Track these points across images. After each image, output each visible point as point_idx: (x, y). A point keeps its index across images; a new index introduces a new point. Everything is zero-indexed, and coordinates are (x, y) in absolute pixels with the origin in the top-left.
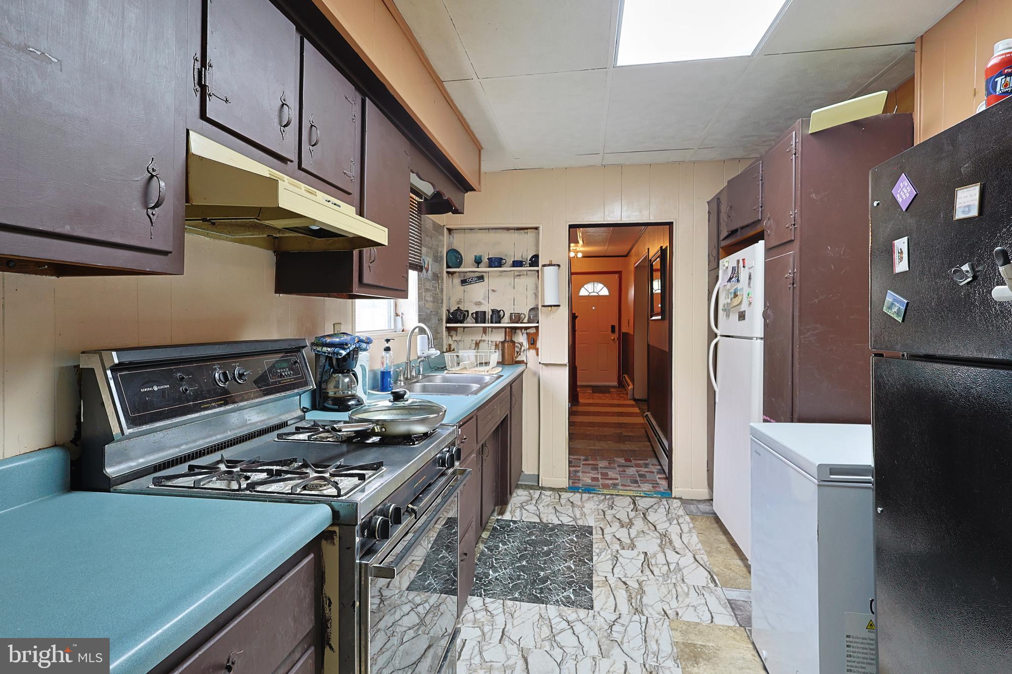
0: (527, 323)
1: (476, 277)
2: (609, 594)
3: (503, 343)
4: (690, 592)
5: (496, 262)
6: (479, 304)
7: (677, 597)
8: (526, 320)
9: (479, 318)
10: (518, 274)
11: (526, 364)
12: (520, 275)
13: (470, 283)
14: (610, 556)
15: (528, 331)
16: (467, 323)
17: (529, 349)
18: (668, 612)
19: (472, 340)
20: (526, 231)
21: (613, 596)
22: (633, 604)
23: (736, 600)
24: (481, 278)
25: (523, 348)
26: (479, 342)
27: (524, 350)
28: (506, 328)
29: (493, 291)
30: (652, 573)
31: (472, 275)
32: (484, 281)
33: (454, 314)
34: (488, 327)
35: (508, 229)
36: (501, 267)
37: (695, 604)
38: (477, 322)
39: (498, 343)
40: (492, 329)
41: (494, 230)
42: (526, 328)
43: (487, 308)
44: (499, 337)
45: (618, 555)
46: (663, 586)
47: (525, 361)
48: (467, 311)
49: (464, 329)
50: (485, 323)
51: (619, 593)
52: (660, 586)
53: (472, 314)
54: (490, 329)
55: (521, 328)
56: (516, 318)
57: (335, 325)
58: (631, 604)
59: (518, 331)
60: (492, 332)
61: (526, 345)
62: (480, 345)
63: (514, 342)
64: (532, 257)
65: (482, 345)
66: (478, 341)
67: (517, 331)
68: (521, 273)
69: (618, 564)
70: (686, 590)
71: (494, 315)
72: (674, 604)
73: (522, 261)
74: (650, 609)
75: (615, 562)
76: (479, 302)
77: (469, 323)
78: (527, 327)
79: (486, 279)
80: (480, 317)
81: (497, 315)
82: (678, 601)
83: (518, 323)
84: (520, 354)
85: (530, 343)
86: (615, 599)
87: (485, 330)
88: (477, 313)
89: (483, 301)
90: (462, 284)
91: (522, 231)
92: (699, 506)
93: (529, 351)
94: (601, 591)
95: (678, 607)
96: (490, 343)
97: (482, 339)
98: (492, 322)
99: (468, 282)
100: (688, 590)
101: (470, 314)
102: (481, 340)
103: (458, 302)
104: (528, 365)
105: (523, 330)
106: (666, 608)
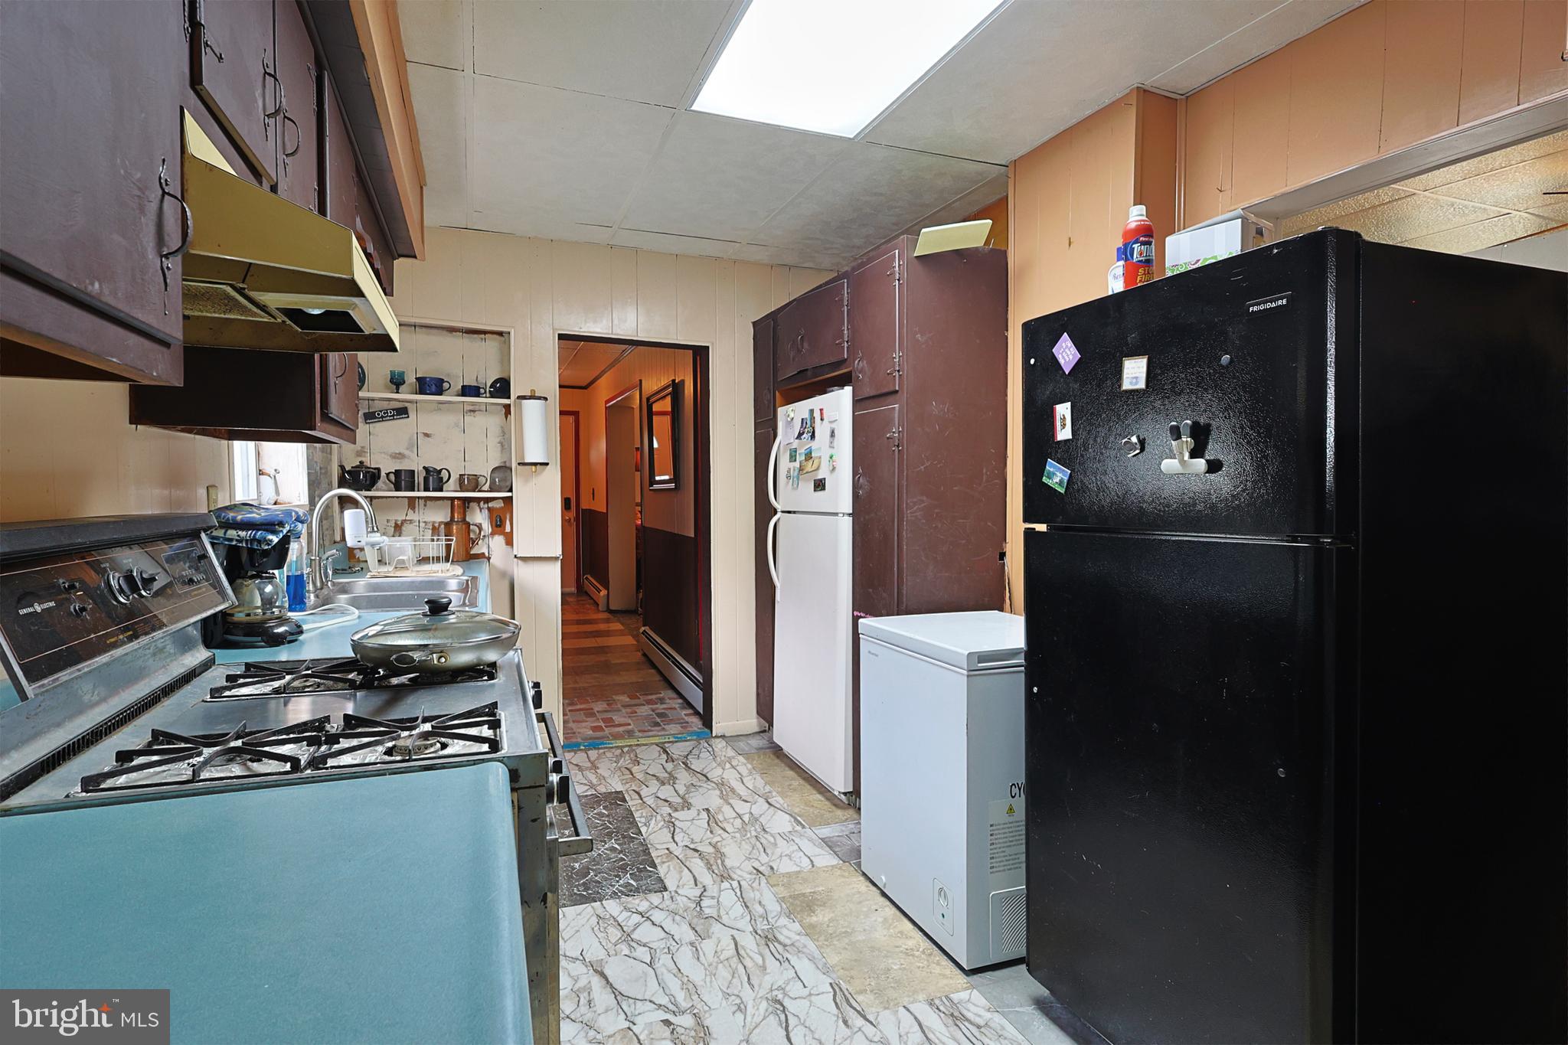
0: (487, 491)
1: (393, 410)
2: (681, 868)
3: (448, 525)
4: (778, 842)
5: (430, 386)
6: (399, 456)
7: (765, 850)
8: (486, 487)
9: (403, 482)
10: (471, 408)
11: (489, 559)
12: (474, 411)
13: (382, 419)
14: (662, 823)
15: (490, 505)
16: (377, 490)
17: (493, 534)
18: (761, 869)
19: (388, 521)
20: (483, 336)
21: (686, 869)
22: (716, 871)
23: (830, 837)
24: (402, 412)
25: (482, 534)
26: (402, 523)
27: (484, 536)
28: (452, 499)
29: (427, 435)
30: (724, 830)
31: (385, 405)
32: (408, 417)
33: (354, 473)
34: (419, 498)
35: (452, 330)
36: (441, 395)
37: (788, 852)
38: (398, 488)
39: (437, 525)
40: (425, 501)
41: (424, 329)
42: (487, 500)
43: (416, 464)
44: (441, 516)
45: (673, 820)
46: (743, 842)
47: (487, 555)
48: (379, 470)
49: (371, 501)
50: (414, 491)
51: (692, 864)
52: (740, 843)
53: (388, 475)
54: (422, 502)
55: (478, 500)
56: (471, 482)
57: (210, 489)
58: (713, 872)
59: (474, 505)
60: (425, 505)
61: (487, 528)
62: (404, 528)
63: (468, 524)
64: (496, 382)
65: (406, 528)
66: (399, 523)
67: (472, 504)
68: (477, 408)
69: (677, 830)
70: (772, 840)
71: (431, 478)
72: (764, 858)
73: (479, 388)
74: (738, 872)
75: (672, 829)
76: (400, 454)
77: (383, 490)
78: (488, 498)
79: (412, 414)
80: (403, 480)
81: (434, 478)
82: (767, 855)
83: (474, 491)
84: (477, 544)
85: (494, 524)
86: (691, 872)
87: (412, 503)
88: (397, 473)
89: (407, 452)
90: (366, 420)
91: (476, 336)
92: (749, 742)
93: (493, 538)
94: (669, 867)
95: (770, 861)
96: (422, 525)
97: (407, 518)
98: (426, 489)
99: (376, 418)
100: (775, 839)
101: (383, 474)
102: (405, 520)
103: (357, 452)
104: (491, 561)
105: (482, 503)
106: (757, 865)
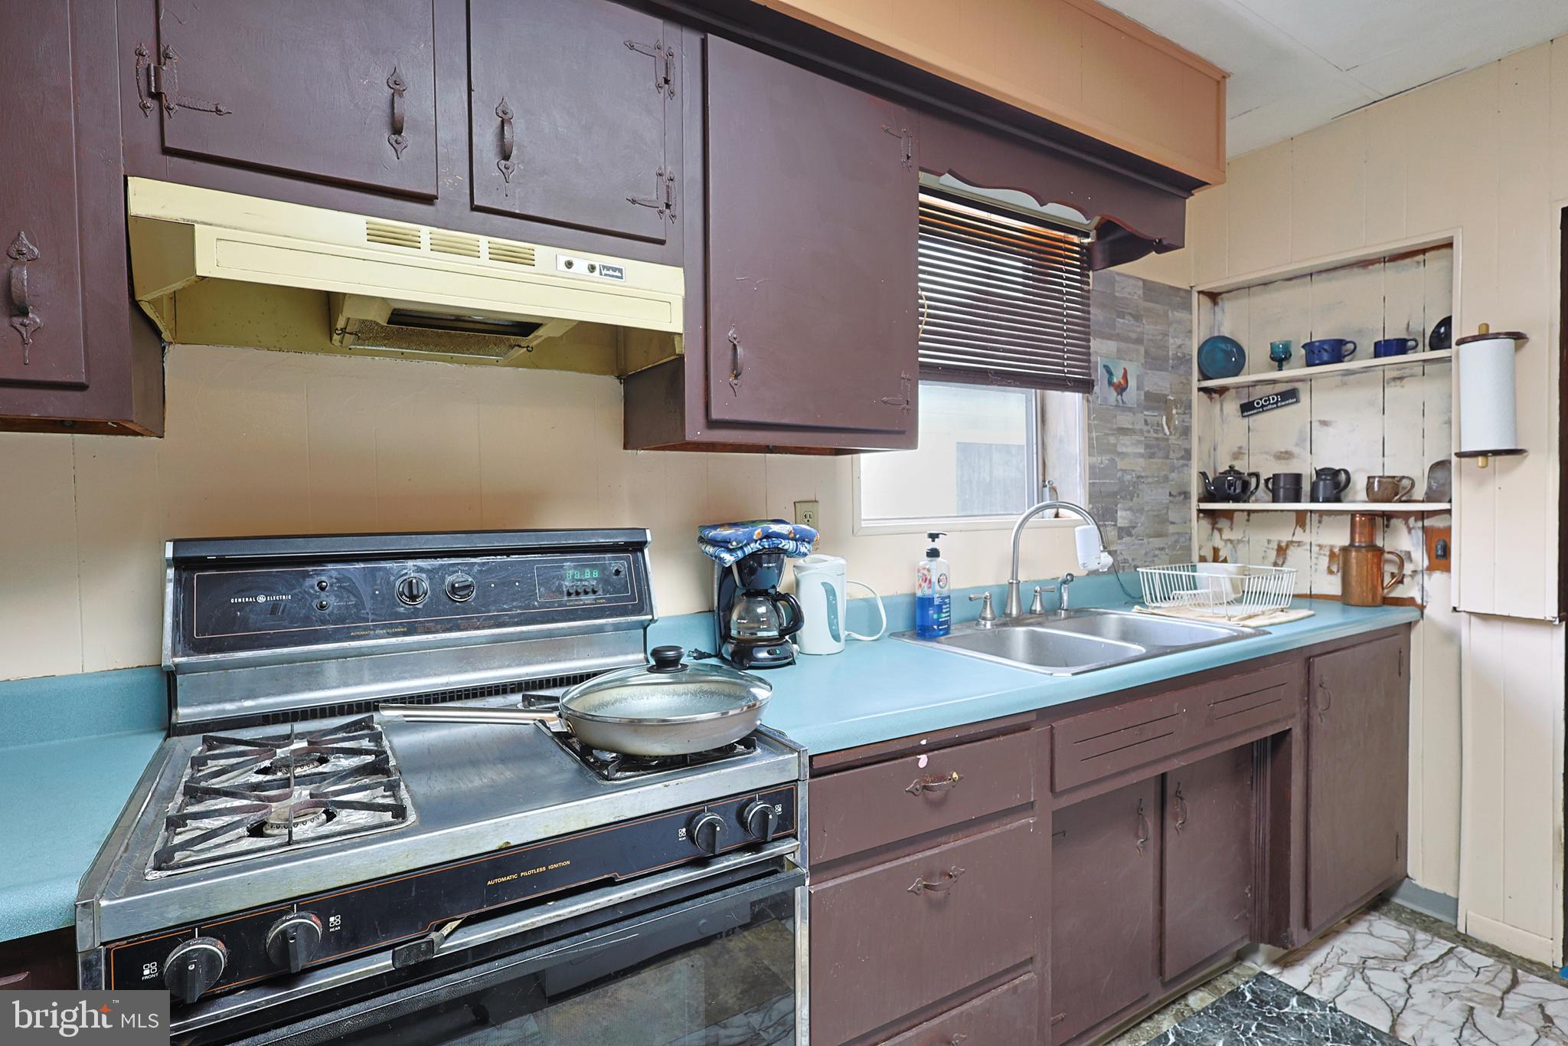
0: (1423, 501)
1: (1277, 395)
3: (1345, 550)
5: (1335, 351)
6: (1285, 456)
8: (1420, 492)
9: (1282, 490)
10: (1396, 374)
11: (1422, 608)
12: (1401, 378)
13: (1263, 409)
15: (1428, 522)
16: (1257, 501)
17: (1431, 569)
19: (1269, 541)
20: (1420, 258)
24: (1289, 396)
25: (1408, 568)
26: (1287, 546)
27: (1415, 572)
28: (1353, 514)
29: (1324, 423)
31: (1269, 390)
32: (1297, 401)
33: (1220, 479)
34: (1311, 511)
35: (1365, 263)
36: (1342, 362)
38: (1275, 500)
39: (1336, 550)
40: (1321, 516)
41: (1324, 275)
42: (1422, 515)
43: (1306, 467)
44: (1339, 537)
47: (1419, 601)
48: (1257, 475)
49: (1249, 515)
50: (1297, 500)
53: (1267, 481)
54: (1315, 517)
55: (1405, 515)
56: (1392, 488)
57: (797, 504)
59: (1396, 523)
60: (1320, 522)
61: (1420, 557)
62: (1289, 552)
63: (1380, 551)
64: (1439, 325)
65: (1293, 553)
66: (1283, 544)
67: (1394, 521)
68: (1407, 372)
71: (1321, 483)
73: (1405, 341)
76: (1287, 452)
77: (1261, 503)
78: (1423, 512)
79: (1304, 397)
80: (1288, 487)
81: (1334, 483)
83: (1389, 501)
84: (1401, 582)
85: (1433, 553)
87: (1301, 518)
88: (1276, 477)
89: (1295, 450)
90: (1242, 412)
91: (1408, 261)
93: (1430, 575)
96: (1315, 549)
97: (1295, 539)
98: (1314, 499)
99: (1255, 408)
101: (1262, 482)
102: (1292, 542)
103: (1234, 454)
104: (1426, 611)
105: (1412, 520)
